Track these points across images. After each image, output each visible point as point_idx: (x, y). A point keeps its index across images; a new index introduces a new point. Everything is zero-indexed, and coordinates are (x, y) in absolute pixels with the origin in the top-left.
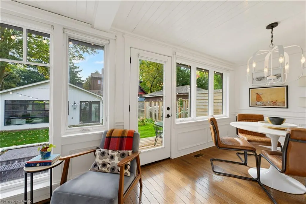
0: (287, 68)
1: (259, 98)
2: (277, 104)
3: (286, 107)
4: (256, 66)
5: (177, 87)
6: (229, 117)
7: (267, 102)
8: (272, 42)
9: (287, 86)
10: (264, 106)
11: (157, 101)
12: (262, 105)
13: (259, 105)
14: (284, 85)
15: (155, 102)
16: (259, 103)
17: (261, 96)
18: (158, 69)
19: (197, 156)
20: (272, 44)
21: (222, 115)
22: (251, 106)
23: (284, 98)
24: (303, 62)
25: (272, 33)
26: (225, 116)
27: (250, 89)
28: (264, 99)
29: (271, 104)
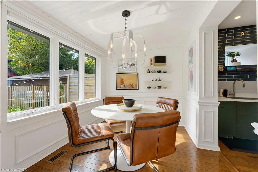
0: (136, 56)
1: (122, 82)
2: (133, 87)
3: (137, 89)
4: (113, 47)
5: (60, 71)
6: (101, 100)
7: (127, 85)
8: (126, 29)
9: (138, 73)
10: (125, 88)
11: (17, 84)
12: (124, 88)
13: (122, 88)
14: (136, 72)
15: (12, 87)
16: (122, 86)
17: (124, 80)
18: (35, 47)
19: (52, 160)
20: (126, 31)
21: (95, 98)
22: (117, 89)
23: (137, 82)
24: (145, 51)
25: (126, 21)
26: (98, 99)
27: (116, 74)
28: (126, 83)
29: (130, 87)
